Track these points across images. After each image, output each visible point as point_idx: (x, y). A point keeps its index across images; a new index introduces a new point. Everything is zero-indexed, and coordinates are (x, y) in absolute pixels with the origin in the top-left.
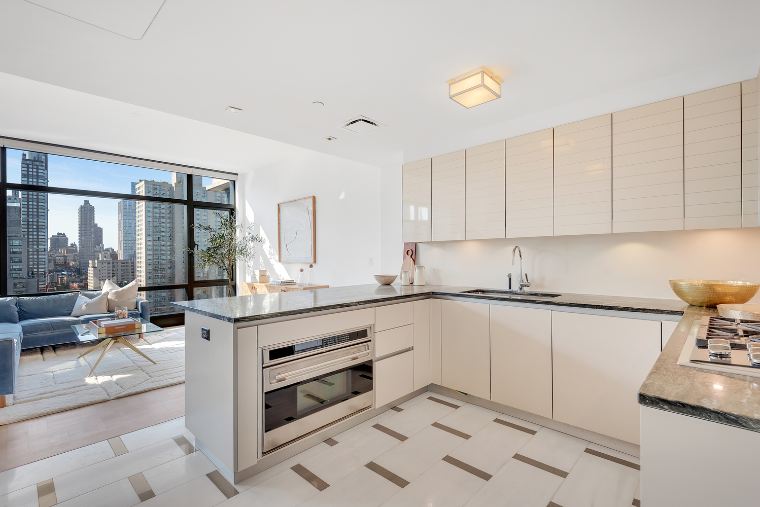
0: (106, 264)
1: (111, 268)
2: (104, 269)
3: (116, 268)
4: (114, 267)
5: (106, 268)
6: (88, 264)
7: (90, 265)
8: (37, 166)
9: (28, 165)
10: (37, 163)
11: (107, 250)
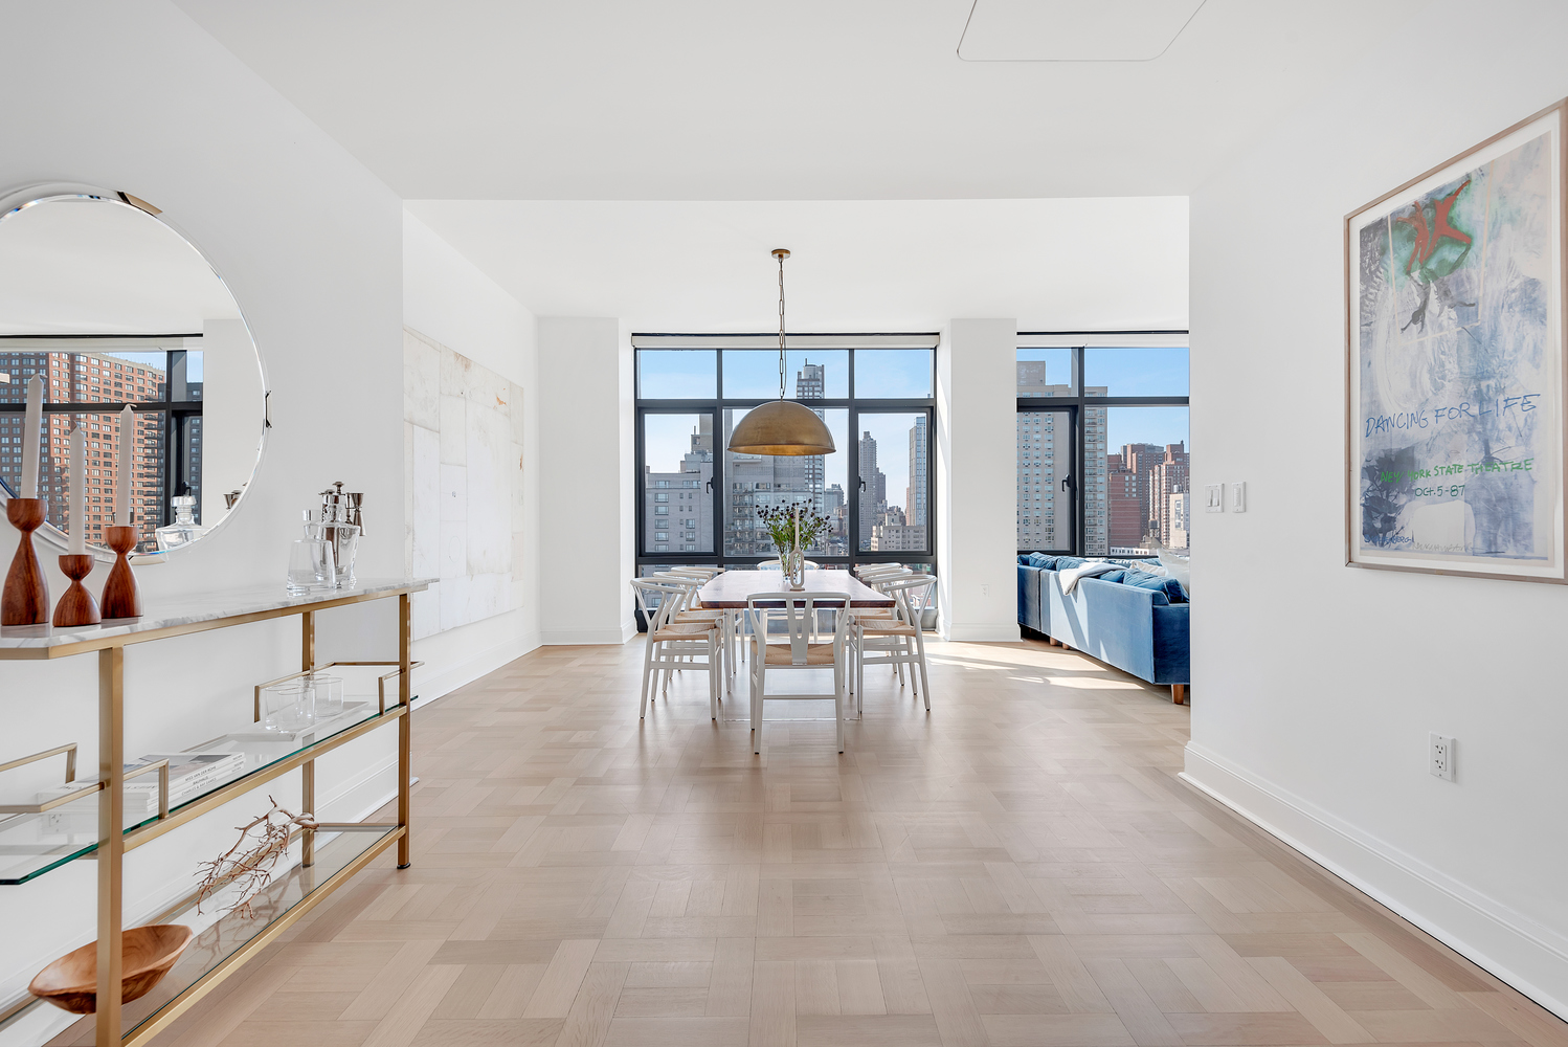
0: (894, 533)
1: (900, 539)
2: (891, 540)
3: (907, 539)
4: (903, 536)
5: (894, 539)
6: (872, 531)
7: (874, 534)
8: (813, 387)
9: (803, 387)
10: (813, 383)
11: (891, 509)
